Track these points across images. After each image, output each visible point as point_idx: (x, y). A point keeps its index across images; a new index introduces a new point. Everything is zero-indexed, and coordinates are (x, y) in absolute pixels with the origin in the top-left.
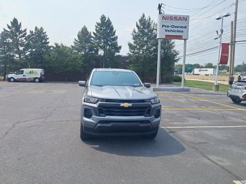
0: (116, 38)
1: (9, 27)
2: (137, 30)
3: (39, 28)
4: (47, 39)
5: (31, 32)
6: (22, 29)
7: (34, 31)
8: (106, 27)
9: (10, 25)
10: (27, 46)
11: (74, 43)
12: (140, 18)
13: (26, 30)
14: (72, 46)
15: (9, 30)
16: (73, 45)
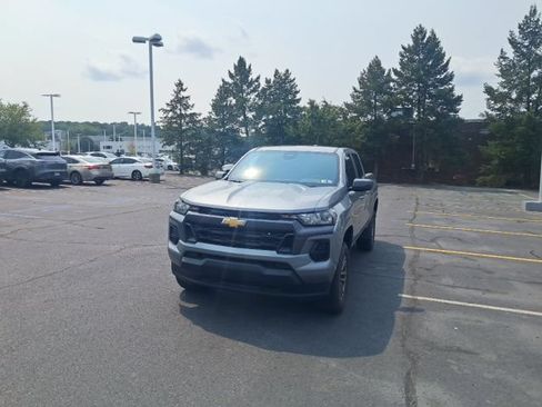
0: (451, 77)
1: (231, 76)
2: (510, 53)
3: (282, 71)
4: (297, 92)
5: (268, 81)
6: (253, 76)
7: (273, 79)
8: (425, 54)
9: (233, 72)
10: (260, 110)
11: (353, 96)
12: (521, 20)
13: (258, 78)
14: (347, 105)
15: (230, 81)
16: (350, 101)
